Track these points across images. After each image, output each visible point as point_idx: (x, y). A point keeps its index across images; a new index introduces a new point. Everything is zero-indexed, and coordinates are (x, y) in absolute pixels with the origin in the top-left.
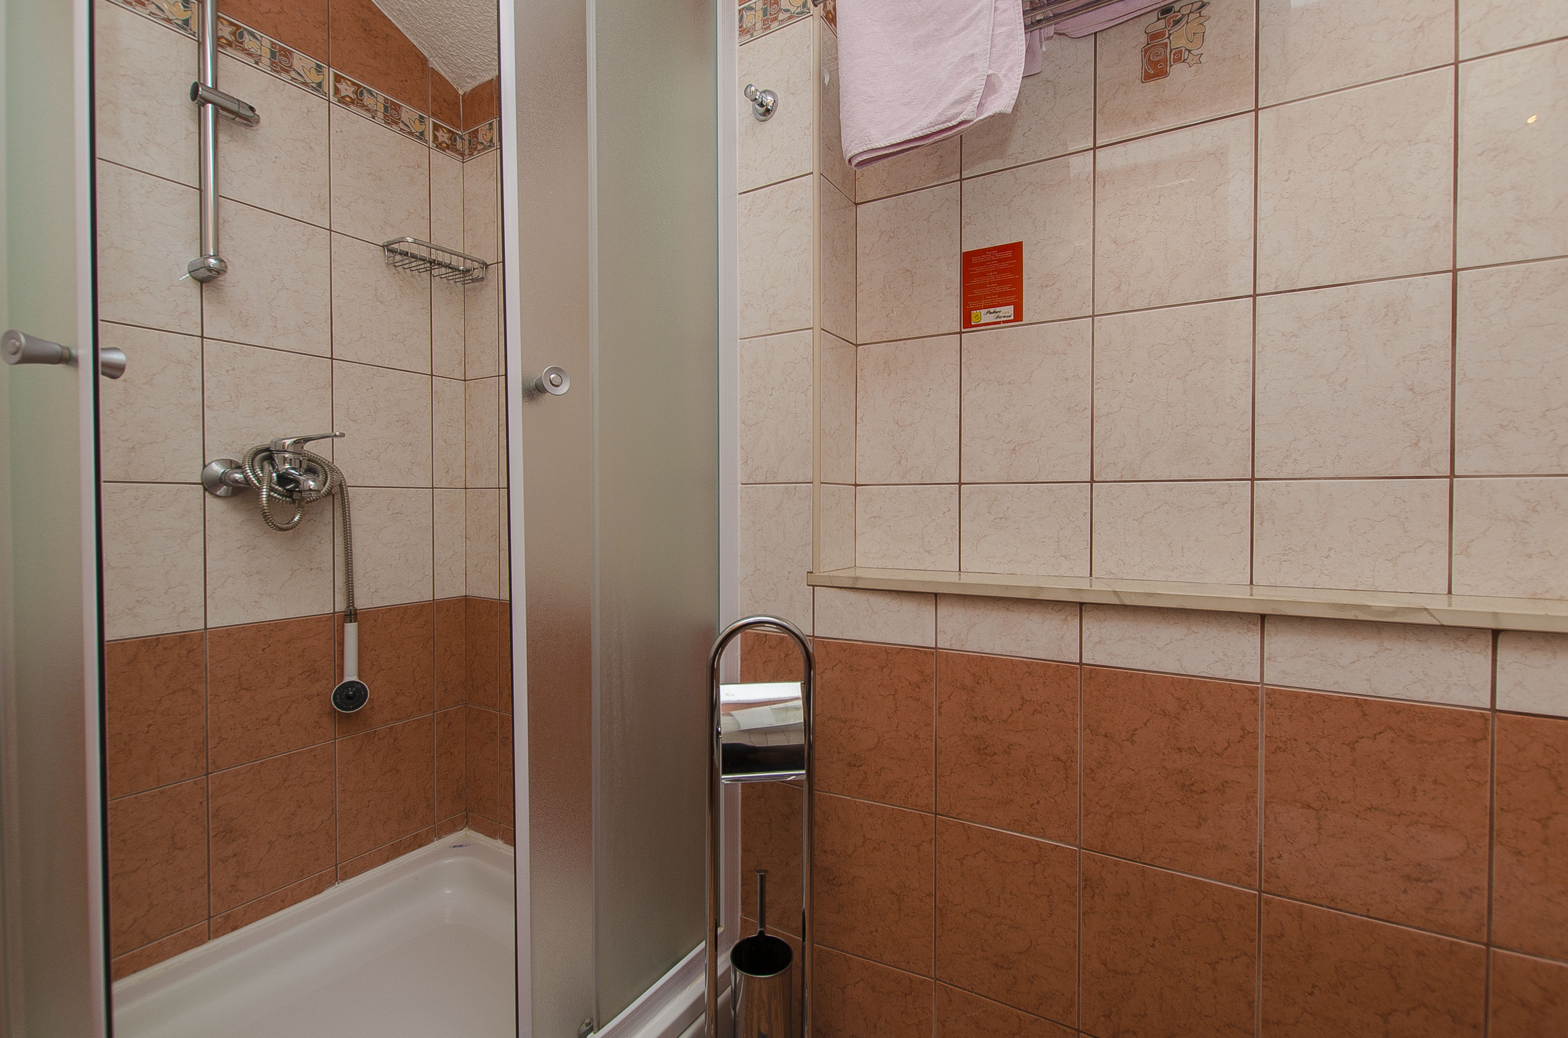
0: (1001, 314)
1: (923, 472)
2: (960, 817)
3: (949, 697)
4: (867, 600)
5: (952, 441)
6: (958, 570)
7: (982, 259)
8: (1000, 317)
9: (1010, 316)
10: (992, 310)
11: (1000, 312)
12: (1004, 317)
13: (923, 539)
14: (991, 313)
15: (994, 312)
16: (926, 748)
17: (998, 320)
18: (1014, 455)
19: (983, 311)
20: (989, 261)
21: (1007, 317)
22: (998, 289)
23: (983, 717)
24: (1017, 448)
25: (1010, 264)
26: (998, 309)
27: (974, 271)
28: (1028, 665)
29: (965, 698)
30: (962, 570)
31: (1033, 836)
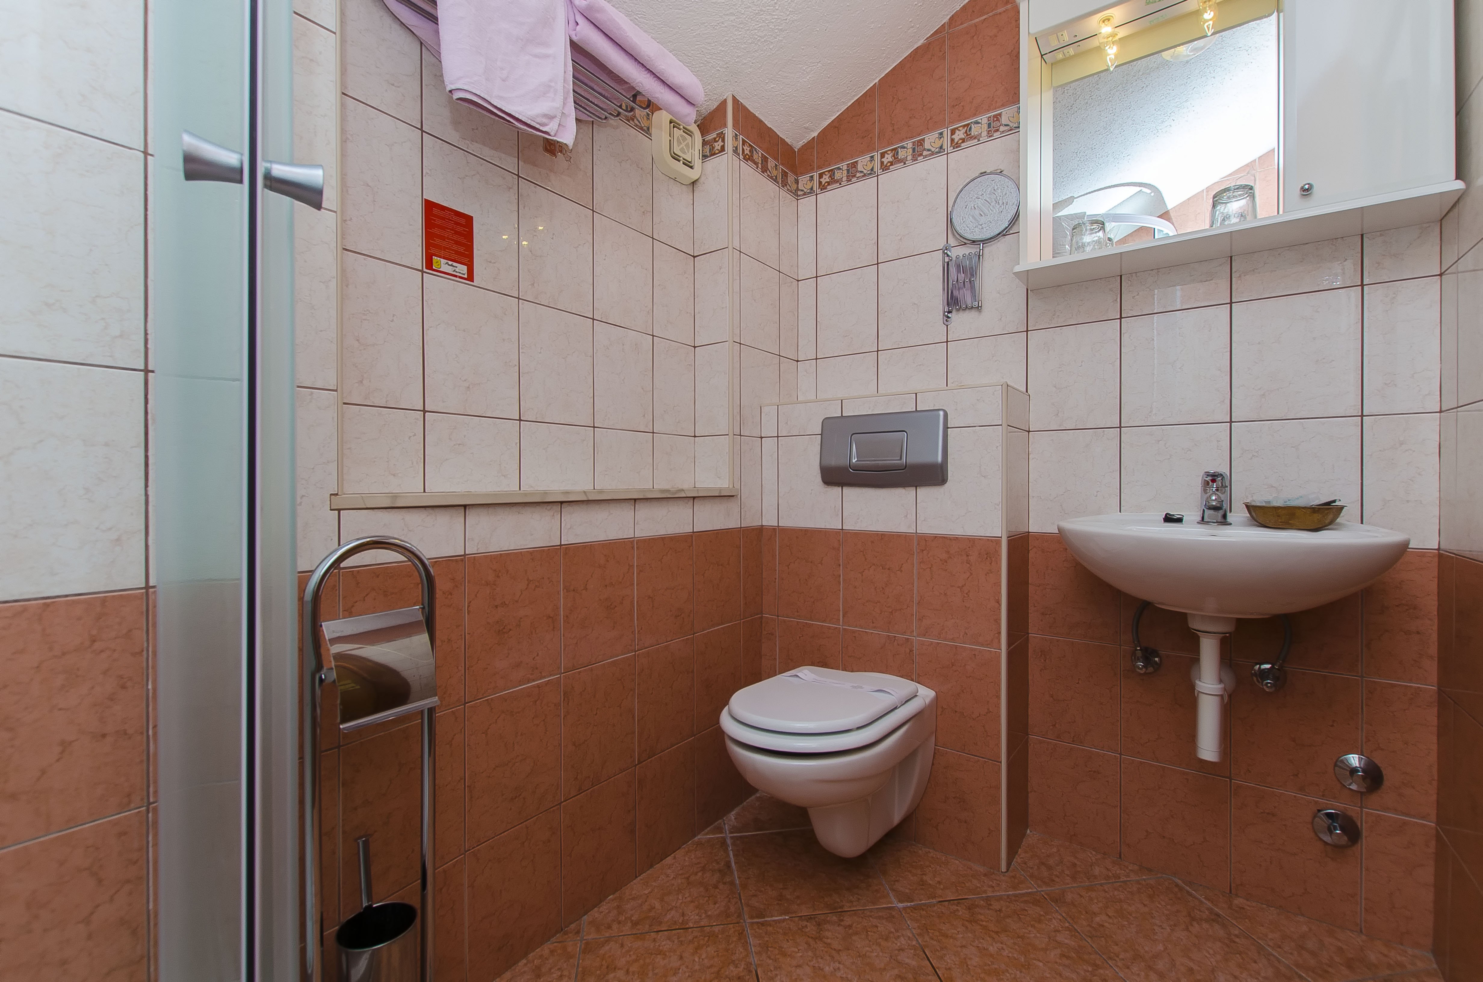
0: (457, 270)
1: (387, 395)
2: (485, 695)
3: (476, 595)
4: (403, 519)
5: (416, 371)
6: (423, 491)
7: (441, 213)
8: (456, 272)
9: (464, 274)
10: (450, 263)
11: (456, 267)
12: (460, 273)
13: (388, 462)
14: (449, 265)
15: (452, 265)
16: (457, 648)
17: (454, 273)
18: (468, 392)
19: (443, 261)
20: (447, 219)
21: (462, 274)
22: (455, 247)
23: (502, 603)
24: (471, 387)
25: (464, 230)
26: (455, 264)
27: (434, 220)
28: (531, 553)
29: (488, 592)
30: (426, 491)
31: (536, 681)
